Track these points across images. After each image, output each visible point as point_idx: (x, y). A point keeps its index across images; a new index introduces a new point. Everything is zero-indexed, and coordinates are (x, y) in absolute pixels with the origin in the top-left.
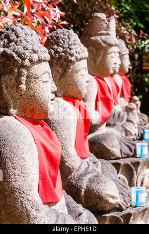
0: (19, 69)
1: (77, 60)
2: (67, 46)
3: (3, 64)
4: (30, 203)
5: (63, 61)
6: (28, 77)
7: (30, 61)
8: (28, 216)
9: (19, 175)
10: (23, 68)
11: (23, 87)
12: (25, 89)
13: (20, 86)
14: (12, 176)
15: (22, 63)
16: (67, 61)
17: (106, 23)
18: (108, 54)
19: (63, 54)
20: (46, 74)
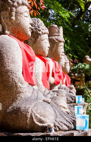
0: (11, 8)
1: (43, 33)
2: (37, 26)
3: (2, 5)
4: (17, 79)
5: (35, 34)
6: (16, 12)
7: (17, 3)
8: (16, 86)
9: (11, 63)
10: (14, 7)
11: (13, 18)
12: (14, 20)
13: (12, 17)
14: (7, 63)
15: (13, 4)
16: (37, 34)
17: (58, 30)
18: (59, 46)
19: (35, 30)
20: (27, 13)
